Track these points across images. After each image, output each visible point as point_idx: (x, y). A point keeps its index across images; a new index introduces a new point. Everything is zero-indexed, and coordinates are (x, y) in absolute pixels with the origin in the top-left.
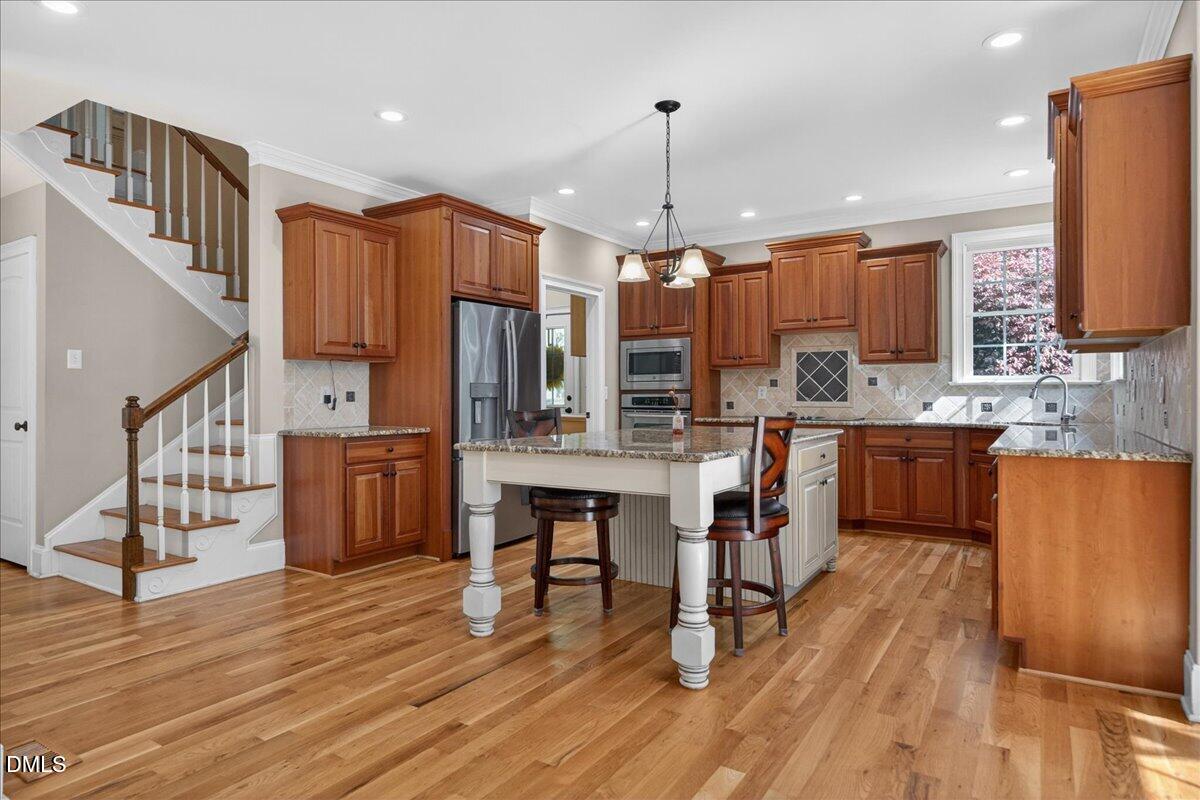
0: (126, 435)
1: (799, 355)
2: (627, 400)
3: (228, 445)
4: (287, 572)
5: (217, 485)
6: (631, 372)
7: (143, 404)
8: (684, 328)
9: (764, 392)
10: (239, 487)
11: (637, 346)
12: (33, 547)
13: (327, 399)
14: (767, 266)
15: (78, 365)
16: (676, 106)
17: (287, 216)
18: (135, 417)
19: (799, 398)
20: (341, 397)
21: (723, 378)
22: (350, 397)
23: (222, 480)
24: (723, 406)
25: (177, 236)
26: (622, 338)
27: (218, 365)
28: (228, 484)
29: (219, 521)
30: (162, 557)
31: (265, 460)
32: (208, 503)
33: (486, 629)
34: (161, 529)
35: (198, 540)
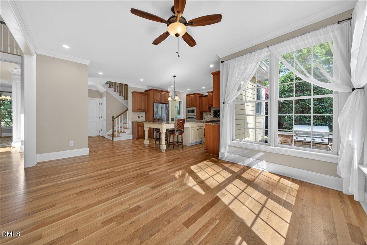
0: (112, 121)
1: (214, 110)
2: (188, 117)
3: (125, 123)
4: (133, 139)
5: (124, 128)
6: (188, 113)
7: (114, 117)
8: (195, 106)
9: (209, 116)
10: (127, 128)
11: (188, 109)
12: (105, 135)
13: (138, 117)
14: (208, 96)
15: (110, 112)
16: (176, 76)
17: (133, 93)
18: (113, 119)
19: (214, 117)
20: (141, 117)
21: (203, 114)
22: (142, 117)
23: (124, 127)
24: (203, 118)
25: (122, 96)
26: (187, 107)
27: (124, 112)
28: (125, 127)
29: (124, 132)
30: (117, 136)
31: (130, 124)
32: (122, 130)
33: (147, 146)
34: (117, 133)
35: (121, 135)
